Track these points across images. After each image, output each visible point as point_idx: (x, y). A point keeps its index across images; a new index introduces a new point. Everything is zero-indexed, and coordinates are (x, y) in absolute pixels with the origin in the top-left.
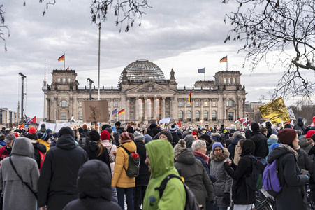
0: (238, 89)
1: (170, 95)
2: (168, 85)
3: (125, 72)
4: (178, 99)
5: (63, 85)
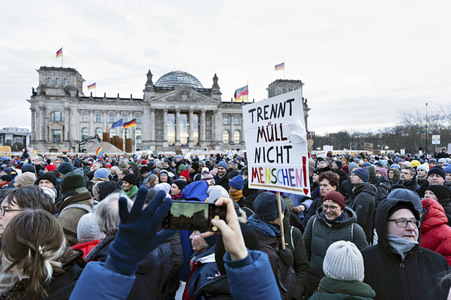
1: (213, 107)
2: (210, 95)
3: (150, 75)
4: (223, 114)
5: (54, 88)
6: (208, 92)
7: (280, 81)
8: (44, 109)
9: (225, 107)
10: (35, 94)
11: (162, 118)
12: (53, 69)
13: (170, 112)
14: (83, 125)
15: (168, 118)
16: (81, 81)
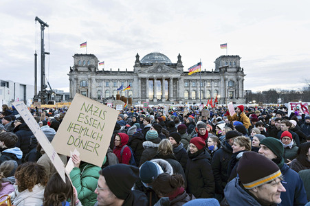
0: (238, 71)
1: (177, 76)
2: (176, 68)
3: (138, 56)
4: (185, 80)
5: (82, 67)
6: (174, 66)
7: (224, 56)
8: (77, 79)
9: (185, 75)
10: (71, 70)
11: (145, 83)
12: (82, 55)
13: (150, 79)
14: (98, 89)
15: (149, 83)
16: (97, 61)
